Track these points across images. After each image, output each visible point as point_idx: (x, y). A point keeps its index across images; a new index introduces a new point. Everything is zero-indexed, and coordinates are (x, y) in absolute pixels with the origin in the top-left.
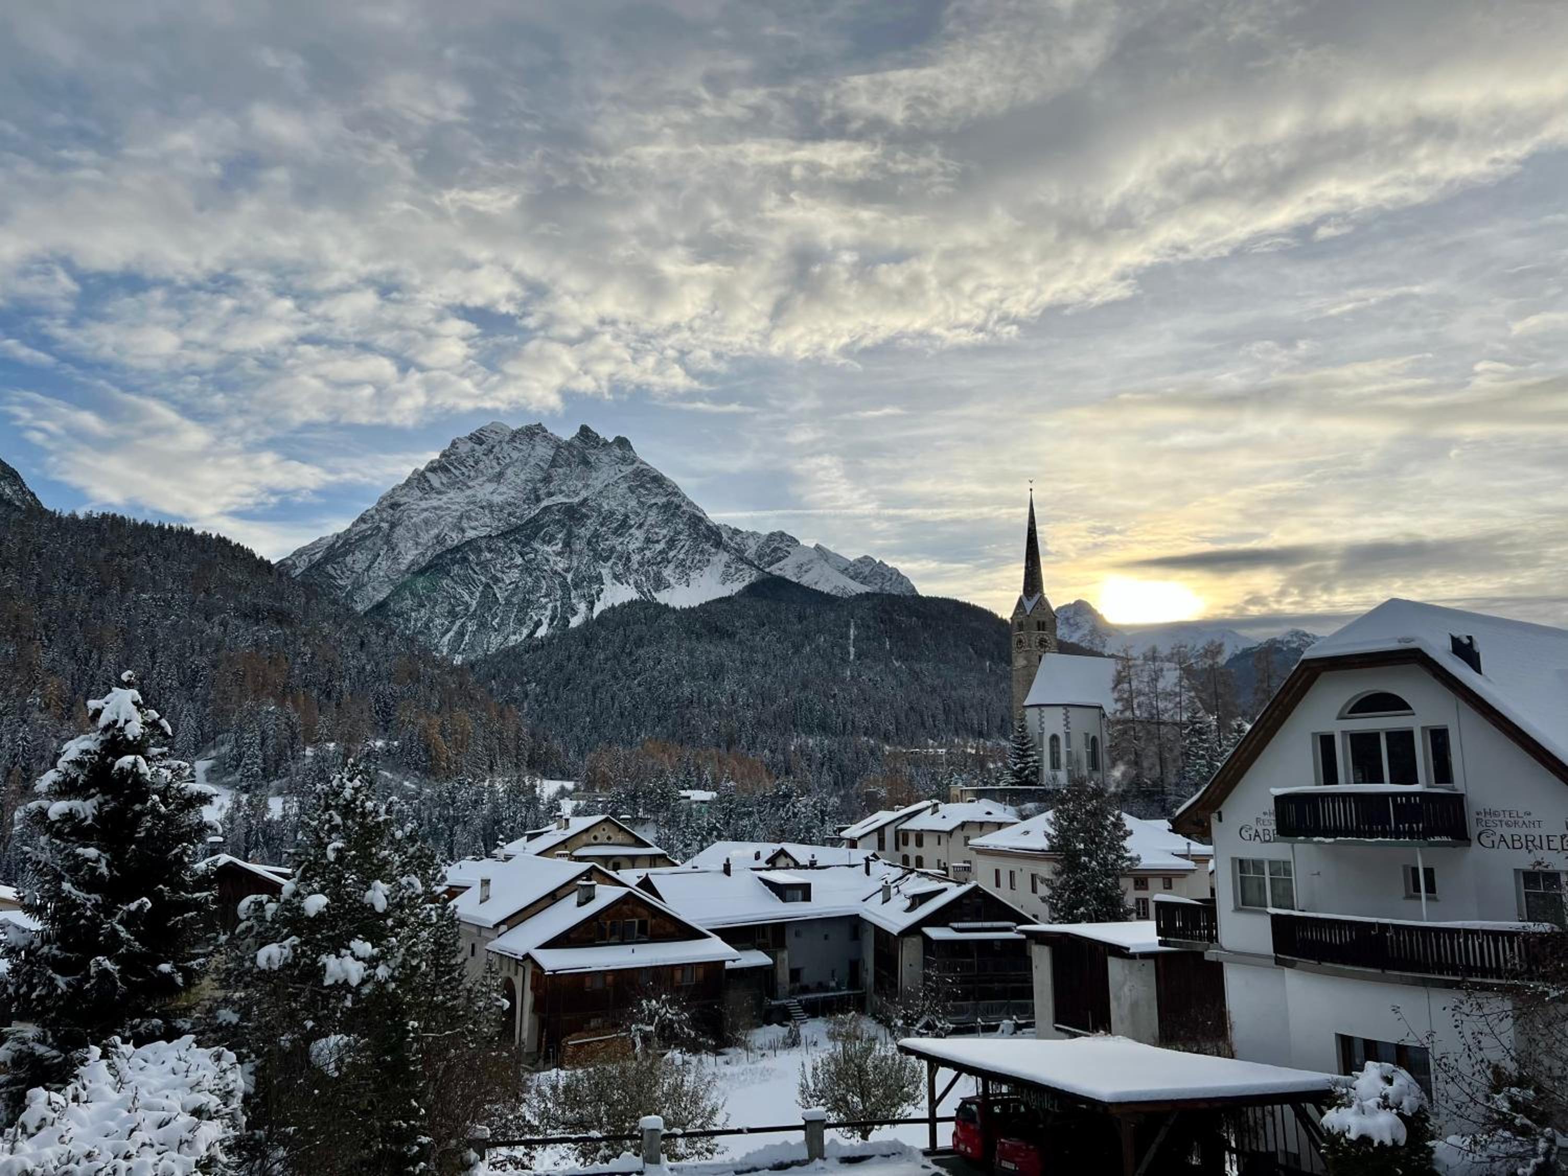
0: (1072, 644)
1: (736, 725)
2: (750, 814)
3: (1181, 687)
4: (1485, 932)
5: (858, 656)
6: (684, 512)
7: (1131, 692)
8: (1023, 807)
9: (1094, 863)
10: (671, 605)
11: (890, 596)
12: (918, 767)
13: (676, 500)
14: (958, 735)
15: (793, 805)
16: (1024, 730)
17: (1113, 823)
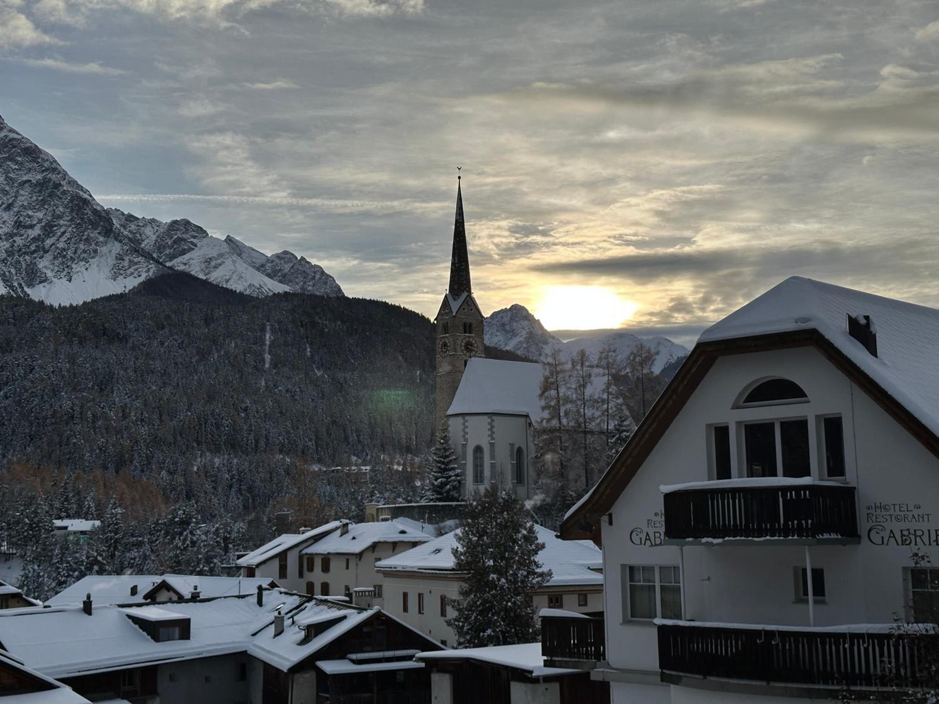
0: (507, 351)
1: (127, 443)
2: (139, 545)
3: (609, 393)
4: (872, 636)
5: (275, 364)
6: (64, 193)
7: (558, 398)
8: (442, 525)
9: (503, 580)
10: (47, 302)
11: (313, 297)
12: (339, 486)
13: (54, 177)
14: (384, 451)
15: (191, 533)
16: (446, 442)
17: (524, 537)
